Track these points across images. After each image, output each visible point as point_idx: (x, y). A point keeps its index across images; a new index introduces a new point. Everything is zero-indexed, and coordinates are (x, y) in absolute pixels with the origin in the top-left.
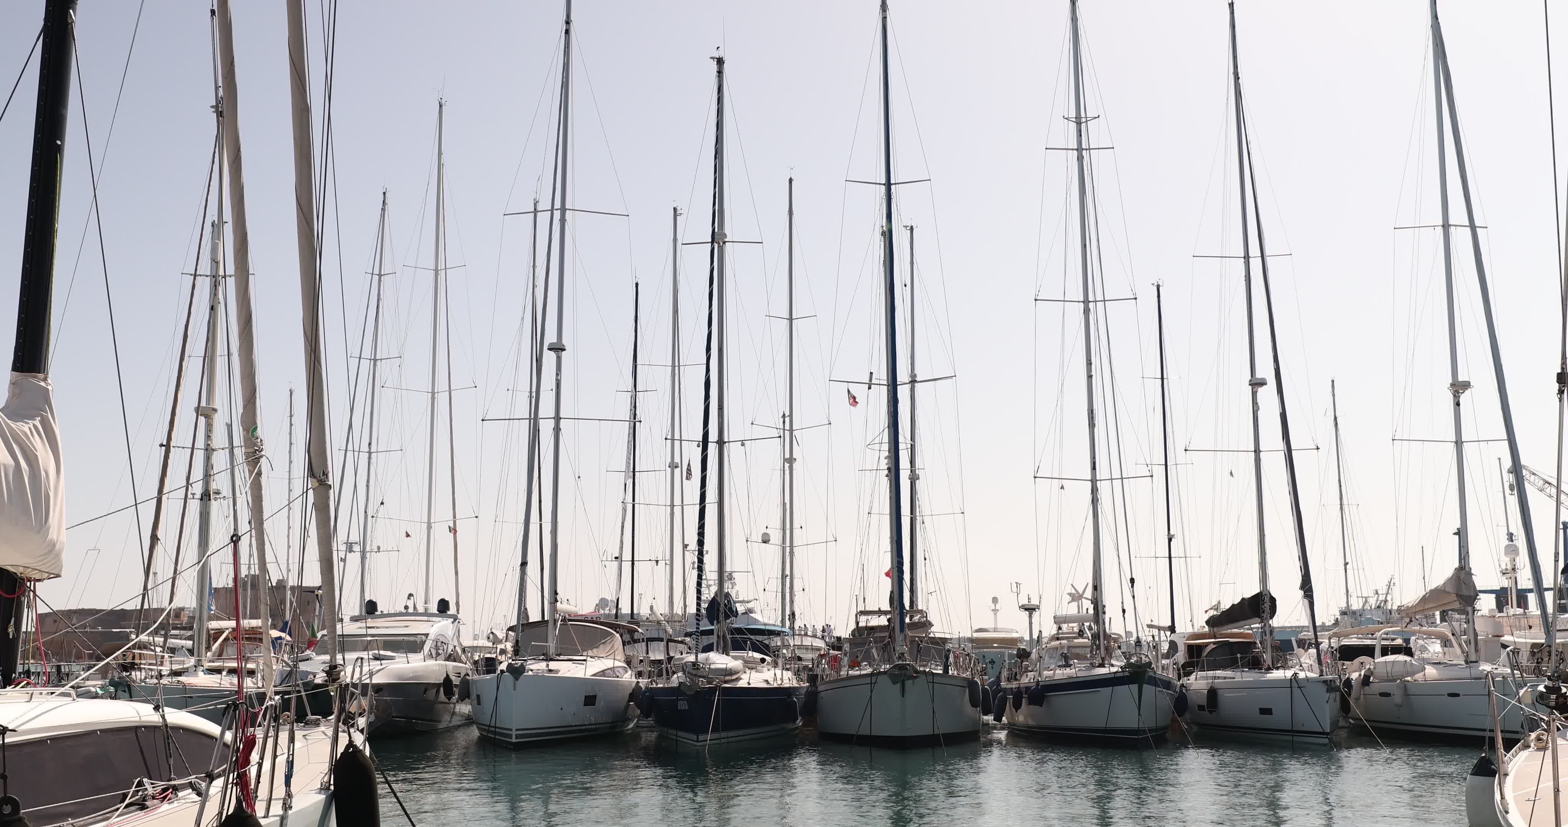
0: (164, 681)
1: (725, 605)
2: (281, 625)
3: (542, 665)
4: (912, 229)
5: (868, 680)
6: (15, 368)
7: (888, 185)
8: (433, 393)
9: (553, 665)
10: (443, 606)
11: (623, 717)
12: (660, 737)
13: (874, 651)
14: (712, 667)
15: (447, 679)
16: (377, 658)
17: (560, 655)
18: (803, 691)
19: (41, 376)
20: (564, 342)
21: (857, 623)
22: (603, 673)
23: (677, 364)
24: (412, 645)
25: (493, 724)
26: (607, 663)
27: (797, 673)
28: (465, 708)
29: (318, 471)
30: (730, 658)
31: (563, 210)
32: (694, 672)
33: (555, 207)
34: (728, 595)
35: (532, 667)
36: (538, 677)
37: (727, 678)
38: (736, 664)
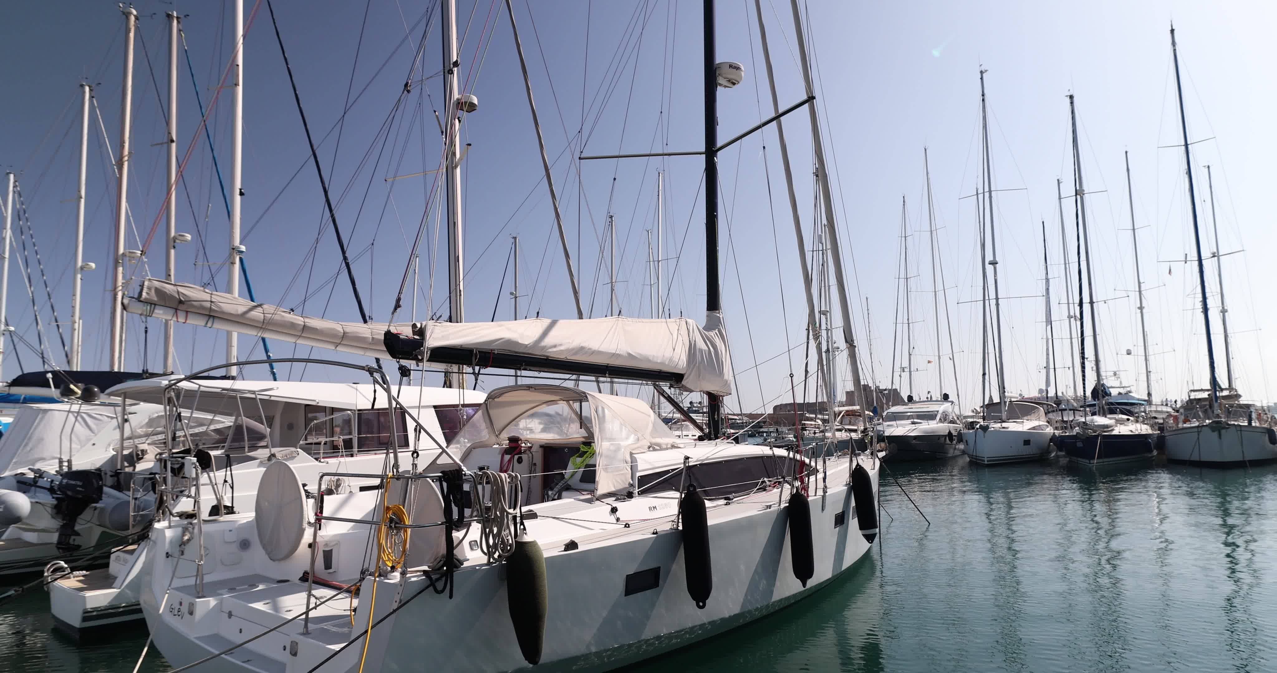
0: (816, 435)
1: (1102, 391)
2: (872, 409)
3: (999, 425)
4: (1209, 167)
5: (1196, 430)
6: (708, 310)
7: (1186, 145)
8: (935, 292)
9: (1004, 425)
10: (946, 397)
11: (1048, 451)
12: (1070, 461)
13: (1200, 413)
14: (1096, 424)
15: (950, 433)
16: (913, 423)
17: (1009, 419)
18: (1155, 436)
19: (717, 311)
20: (997, 259)
21: (1189, 396)
22: (1034, 428)
23: (1067, 262)
24: (930, 416)
25: (974, 454)
26: (1035, 423)
27: (1152, 426)
28: (961, 446)
29: (849, 340)
30: (1107, 419)
31: (990, 191)
32: (1085, 427)
33: (985, 191)
34: (1103, 385)
35: (993, 426)
36: (996, 432)
37: (1105, 430)
38: (1112, 422)
